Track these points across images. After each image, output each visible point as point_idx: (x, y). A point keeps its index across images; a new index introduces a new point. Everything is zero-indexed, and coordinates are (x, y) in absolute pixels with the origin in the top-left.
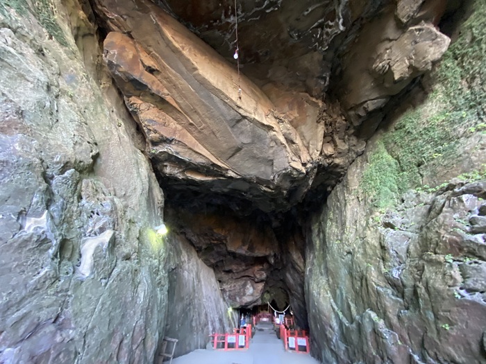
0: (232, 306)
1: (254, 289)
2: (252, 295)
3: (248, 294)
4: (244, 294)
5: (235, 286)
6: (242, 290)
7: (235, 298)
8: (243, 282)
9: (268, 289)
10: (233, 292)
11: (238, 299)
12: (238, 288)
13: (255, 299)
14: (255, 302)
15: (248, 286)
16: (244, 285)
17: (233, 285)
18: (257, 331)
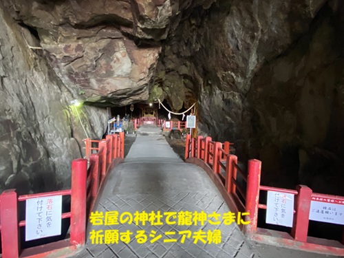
0: (81, 96)
1: (133, 61)
2: (129, 76)
3: (118, 72)
4: (110, 73)
5: (79, 48)
6: (103, 62)
7: (87, 81)
8: (104, 43)
9: (162, 75)
10: (79, 63)
11: (93, 81)
12: (92, 55)
13: (136, 85)
14: (135, 93)
15: (118, 55)
16: (108, 51)
17: (74, 45)
18: (138, 136)
